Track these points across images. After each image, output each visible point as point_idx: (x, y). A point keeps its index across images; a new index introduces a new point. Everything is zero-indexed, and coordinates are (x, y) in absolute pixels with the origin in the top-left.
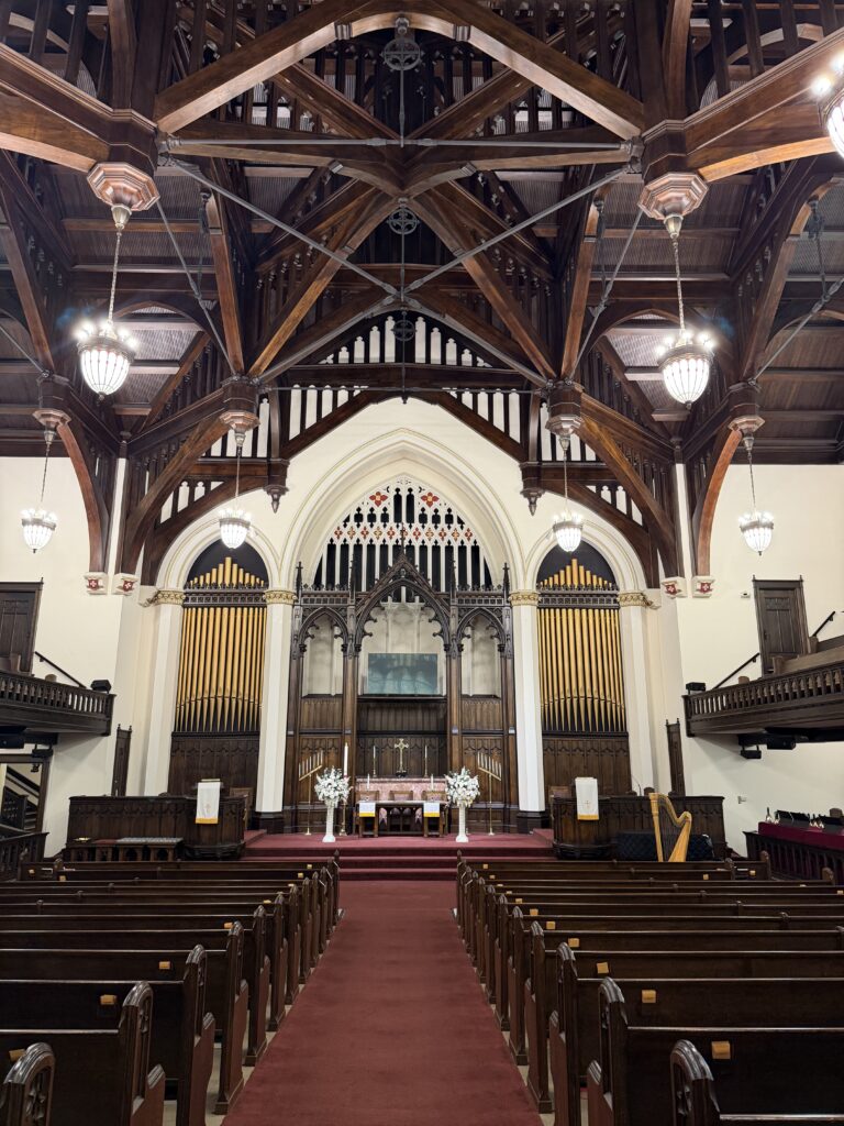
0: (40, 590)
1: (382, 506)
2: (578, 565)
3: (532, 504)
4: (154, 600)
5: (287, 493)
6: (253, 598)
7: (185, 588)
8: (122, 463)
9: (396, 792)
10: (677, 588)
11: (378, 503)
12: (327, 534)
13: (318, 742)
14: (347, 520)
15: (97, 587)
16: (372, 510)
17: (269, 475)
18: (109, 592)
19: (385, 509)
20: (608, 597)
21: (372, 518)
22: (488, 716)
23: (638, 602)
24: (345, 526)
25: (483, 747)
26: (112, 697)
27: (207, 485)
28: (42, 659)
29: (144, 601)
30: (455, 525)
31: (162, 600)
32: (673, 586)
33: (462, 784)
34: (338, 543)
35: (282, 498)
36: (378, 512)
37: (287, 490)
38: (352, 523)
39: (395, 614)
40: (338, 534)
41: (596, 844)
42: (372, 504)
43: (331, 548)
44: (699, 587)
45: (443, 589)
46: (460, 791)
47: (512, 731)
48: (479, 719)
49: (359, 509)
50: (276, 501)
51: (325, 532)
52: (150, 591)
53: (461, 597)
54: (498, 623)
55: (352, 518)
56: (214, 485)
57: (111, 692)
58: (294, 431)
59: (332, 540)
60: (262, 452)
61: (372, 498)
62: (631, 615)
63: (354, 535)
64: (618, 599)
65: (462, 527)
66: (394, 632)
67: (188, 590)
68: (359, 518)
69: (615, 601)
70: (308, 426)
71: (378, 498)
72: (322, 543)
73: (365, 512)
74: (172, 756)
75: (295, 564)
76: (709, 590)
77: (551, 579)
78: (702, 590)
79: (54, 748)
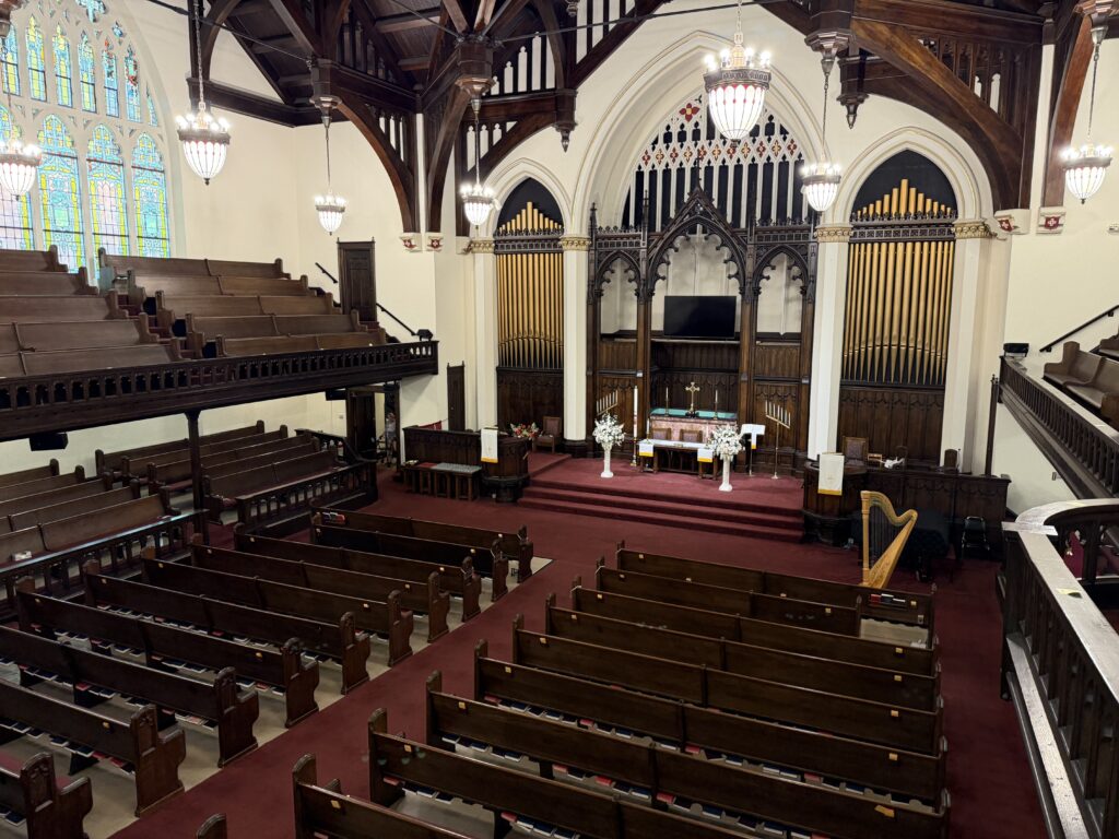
0: (373, 248)
1: (693, 121)
2: (909, 187)
3: (853, 113)
4: (468, 250)
5: (576, 128)
6: (550, 243)
7: (494, 235)
8: (420, 118)
9: (686, 431)
10: (1012, 224)
11: (689, 118)
12: (634, 160)
13: (616, 382)
14: (656, 142)
15: (411, 246)
16: (682, 126)
17: (556, 110)
18: (424, 249)
19: (697, 124)
20: (942, 227)
21: (682, 137)
22: (784, 364)
23: (978, 233)
24: (654, 149)
25: (776, 393)
26: (436, 343)
27: (503, 127)
28: (383, 310)
29: (460, 251)
30: (777, 136)
31: (475, 250)
32: (1007, 222)
33: (725, 440)
34: (646, 170)
35: (572, 134)
36: (689, 128)
37: (576, 124)
38: (661, 145)
39: (704, 247)
40: (646, 159)
41: (839, 516)
42: (682, 119)
43: (640, 175)
44: (1043, 222)
45: (743, 224)
46: (722, 446)
47: (804, 381)
48: (773, 366)
49: (668, 127)
50: (565, 138)
51: (632, 157)
52: (464, 241)
53: (760, 233)
54: (802, 261)
55: (661, 140)
56: (510, 125)
57: (433, 339)
58: (581, 52)
59: (640, 167)
60: (550, 84)
61: (683, 112)
62: (968, 251)
63: (662, 160)
64: (953, 230)
65: (785, 139)
66: (702, 267)
67: (498, 238)
68: (668, 138)
69: (950, 231)
70: (594, 43)
71: (689, 112)
72: (629, 172)
73: (675, 130)
74: (498, 387)
75: (587, 207)
76: (1057, 225)
77: (871, 206)
78: (1047, 226)
79: (400, 383)
